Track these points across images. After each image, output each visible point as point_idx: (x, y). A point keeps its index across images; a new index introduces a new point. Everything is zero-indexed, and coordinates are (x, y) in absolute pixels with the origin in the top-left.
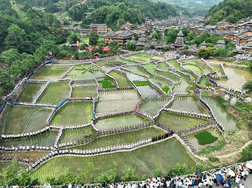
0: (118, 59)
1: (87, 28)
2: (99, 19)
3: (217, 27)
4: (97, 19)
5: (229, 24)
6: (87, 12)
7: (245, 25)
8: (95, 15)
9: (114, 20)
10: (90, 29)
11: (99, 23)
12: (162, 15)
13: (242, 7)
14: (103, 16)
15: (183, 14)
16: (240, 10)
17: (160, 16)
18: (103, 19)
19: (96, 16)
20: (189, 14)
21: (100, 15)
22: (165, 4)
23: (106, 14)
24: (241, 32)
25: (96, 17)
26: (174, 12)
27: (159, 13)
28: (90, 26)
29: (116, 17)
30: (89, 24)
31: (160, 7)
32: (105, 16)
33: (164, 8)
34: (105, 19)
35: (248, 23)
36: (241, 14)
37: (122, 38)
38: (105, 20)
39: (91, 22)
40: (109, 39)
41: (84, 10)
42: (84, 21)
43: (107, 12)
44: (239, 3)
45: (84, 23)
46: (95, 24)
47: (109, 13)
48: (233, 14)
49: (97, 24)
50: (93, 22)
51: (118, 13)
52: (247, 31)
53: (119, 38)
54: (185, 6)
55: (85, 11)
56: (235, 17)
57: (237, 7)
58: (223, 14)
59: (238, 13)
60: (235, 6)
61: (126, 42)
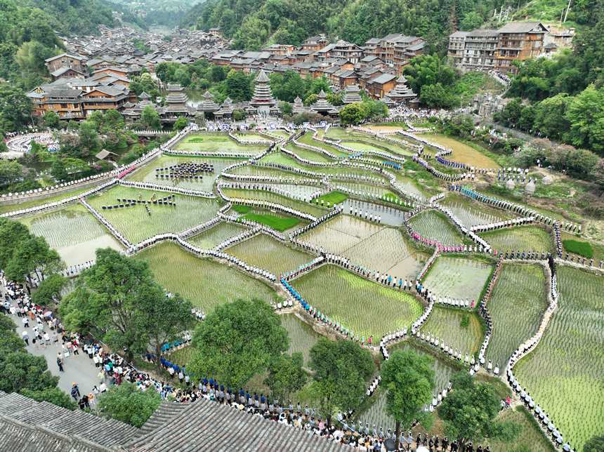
3: (271, 56)
5: (293, 49)
7: (331, 51)
13: (297, 13)
24: (333, 64)
35: (337, 48)
37: (112, 99)
40: (64, 105)
44: (288, 6)
48: (286, 27)
53: (100, 99)
56: (293, 35)
57: (288, 12)
58: (266, 27)
59: (293, 26)
60: (282, 10)
61: (124, 108)
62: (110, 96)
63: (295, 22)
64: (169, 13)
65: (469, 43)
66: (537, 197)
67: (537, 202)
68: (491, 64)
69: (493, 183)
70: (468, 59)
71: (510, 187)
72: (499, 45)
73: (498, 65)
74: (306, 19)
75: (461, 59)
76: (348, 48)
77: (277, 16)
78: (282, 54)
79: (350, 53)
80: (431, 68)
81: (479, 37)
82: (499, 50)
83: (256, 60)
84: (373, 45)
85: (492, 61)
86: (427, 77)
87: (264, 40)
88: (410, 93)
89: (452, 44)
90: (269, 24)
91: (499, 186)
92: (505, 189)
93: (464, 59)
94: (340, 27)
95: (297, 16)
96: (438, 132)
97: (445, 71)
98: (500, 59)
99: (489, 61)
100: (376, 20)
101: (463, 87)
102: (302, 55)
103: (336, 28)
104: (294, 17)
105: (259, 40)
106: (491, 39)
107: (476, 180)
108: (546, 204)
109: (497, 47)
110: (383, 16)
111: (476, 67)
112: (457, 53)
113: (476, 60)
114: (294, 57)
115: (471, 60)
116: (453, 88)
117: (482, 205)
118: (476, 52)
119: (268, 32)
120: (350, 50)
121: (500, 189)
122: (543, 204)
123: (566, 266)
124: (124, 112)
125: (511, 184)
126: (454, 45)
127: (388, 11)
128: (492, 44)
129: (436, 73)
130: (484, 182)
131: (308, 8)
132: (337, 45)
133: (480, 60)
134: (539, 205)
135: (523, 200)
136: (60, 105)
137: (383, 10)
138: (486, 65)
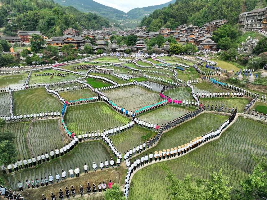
0: (81, 62)
1: (14, 36)
2: (29, 26)
3: (160, 33)
4: (25, 25)
5: (170, 30)
6: (9, 17)
7: (186, 30)
8: (22, 20)
9: (50, 27)
10: (18, 37)
11: (30, 30)
12: (96, 26)
13: (176, 16)
14: (33, 21)
15: (114, 25)
16: (174, 18)
17: (94, 27)
18: (34, 25)
19: (24, 21)
20: (120, 26)
21: (29, 20)
22: (96, 15)
23: (37, 20)
24: (185, 35)
25: (24, 23)
26: (106, 23)
27: (93, 24)
28: (18, 33)
29: (52, 23)
30: (16, 31)
31: (92, 17)
32: (36, 21)
33: (96, 19)
34: (37, 25)
35: (189, 28)
36: (176, 22)
37: (75, 41)
38: (37, 27)
39: (18, 28)
40: (57, 44)
41: (4, 14)
42: (8, 27)
43: (38, 17)
44: (172, 13)
45: (8, 30)
46: (24, 31)
47: (41, 19)
48: (170, 22)
49: (27, 32)
50: (21, 29)
51: (53, 19)
52: (191, 35)
53: (70, 41)
54: (113, 19)
55: (6, 16)
56: (173, 25)
57: (172, 16)
58: (161, 22)
59: (173, 21)
60: (169, 15)
61: (80, 46)
62: (74, 40)
63: (174, 20)
64: (133, 24)
65: (249, 16)
66: (255, 84)
67: (254, 88)
68: (260, 27)
69: (230, 77)
70: (248, 25)
71: (239, 79)
72: (265, 16)
73: (264, 27)
74: (180, 18)
75: (244, 26)
76: (193, 28)
77: (167, 17)
78: (165, 32)
79: (195, 30)
80: (225, 30)
81: (254, 13)
82: (265, 18)
83: (152, 35)
84: (205, 26)
85: (261, 25)
86: (223, 34)
87: (159, 27)
88: (213, 43)
89: (240, 18)
90: (163, 21)
91: (234, 78)
92: (236, 80)
93: (246, 26)
94: (193, 20)
95: (176, 17)
96: (219, 59)
97: (232, 31)
98: (265, 23)
99: (259, 25)
100: (210, 15)
101: (242, 39)
102: (173, 32)
103: (191, 21)
104: (175, 18)
105: (157, 28)
106: (261, 13)
107: (222, 75)
108: (260, 88)
109: (264, 17)
110: (213, 13)
111: (252, 29)
112: (242, 23)
113: (252, 25)
114: (169, 33)
115: (249, 26)
116: (237, 40)
117: (218, 87)
118: (252, 21)
119: (162, 24)
120: (195, 29)
121: (234, 80)
122: (257, 89)
123: (248, 118)
124: (80, 48)
125: (240, 77)
126: (241, 19)
127: (216, 11)
128: (261, 15)
129: (228, 32)
130: (226, 77)
131: (181, 14)
132: (189, 27)
133: (254, 25)
134: (255, 89)
135: (246, 86)
136: (56, 44)
137: (214, 11)
138: (257, 27)
